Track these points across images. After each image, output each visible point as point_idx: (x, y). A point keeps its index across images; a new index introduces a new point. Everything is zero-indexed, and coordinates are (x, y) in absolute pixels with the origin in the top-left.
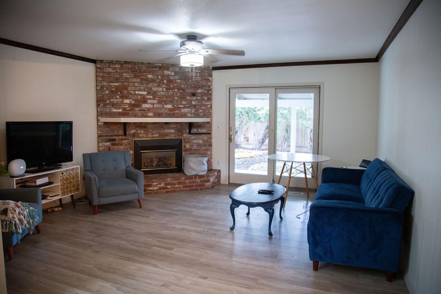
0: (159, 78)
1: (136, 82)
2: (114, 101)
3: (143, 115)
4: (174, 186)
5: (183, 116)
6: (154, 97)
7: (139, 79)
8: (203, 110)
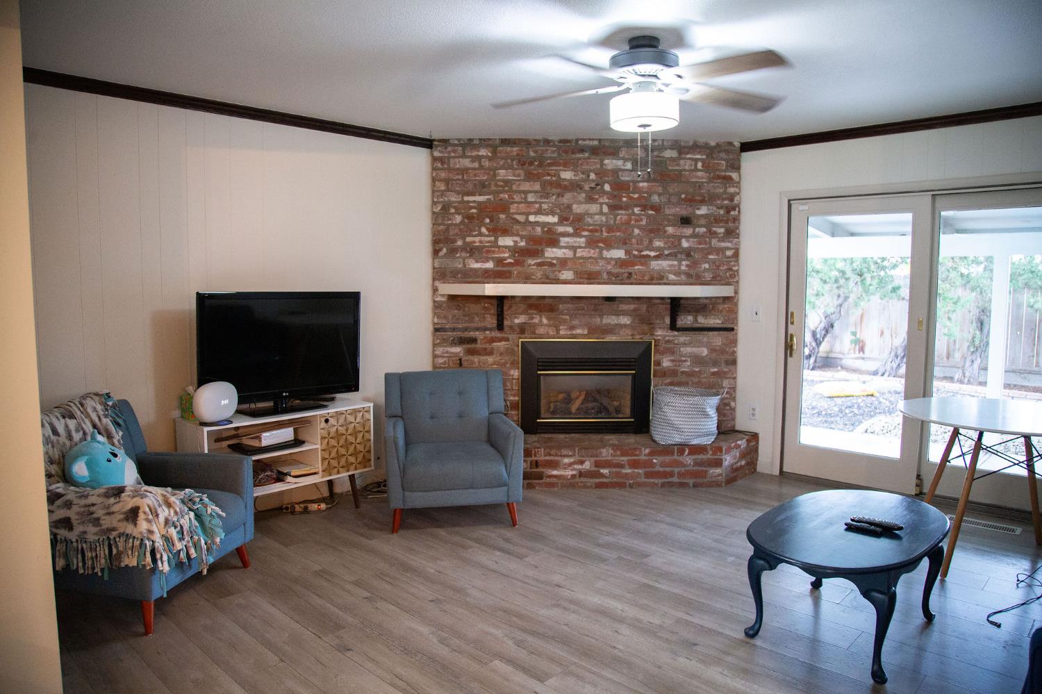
0: (591, 178)
1: (531, 192)
2: (474, 242)
3: (547, 278)
4: (618, 470)
5: (654, 282)
6: (576, 229)
7: (539, 183)
8: (714, 263)
